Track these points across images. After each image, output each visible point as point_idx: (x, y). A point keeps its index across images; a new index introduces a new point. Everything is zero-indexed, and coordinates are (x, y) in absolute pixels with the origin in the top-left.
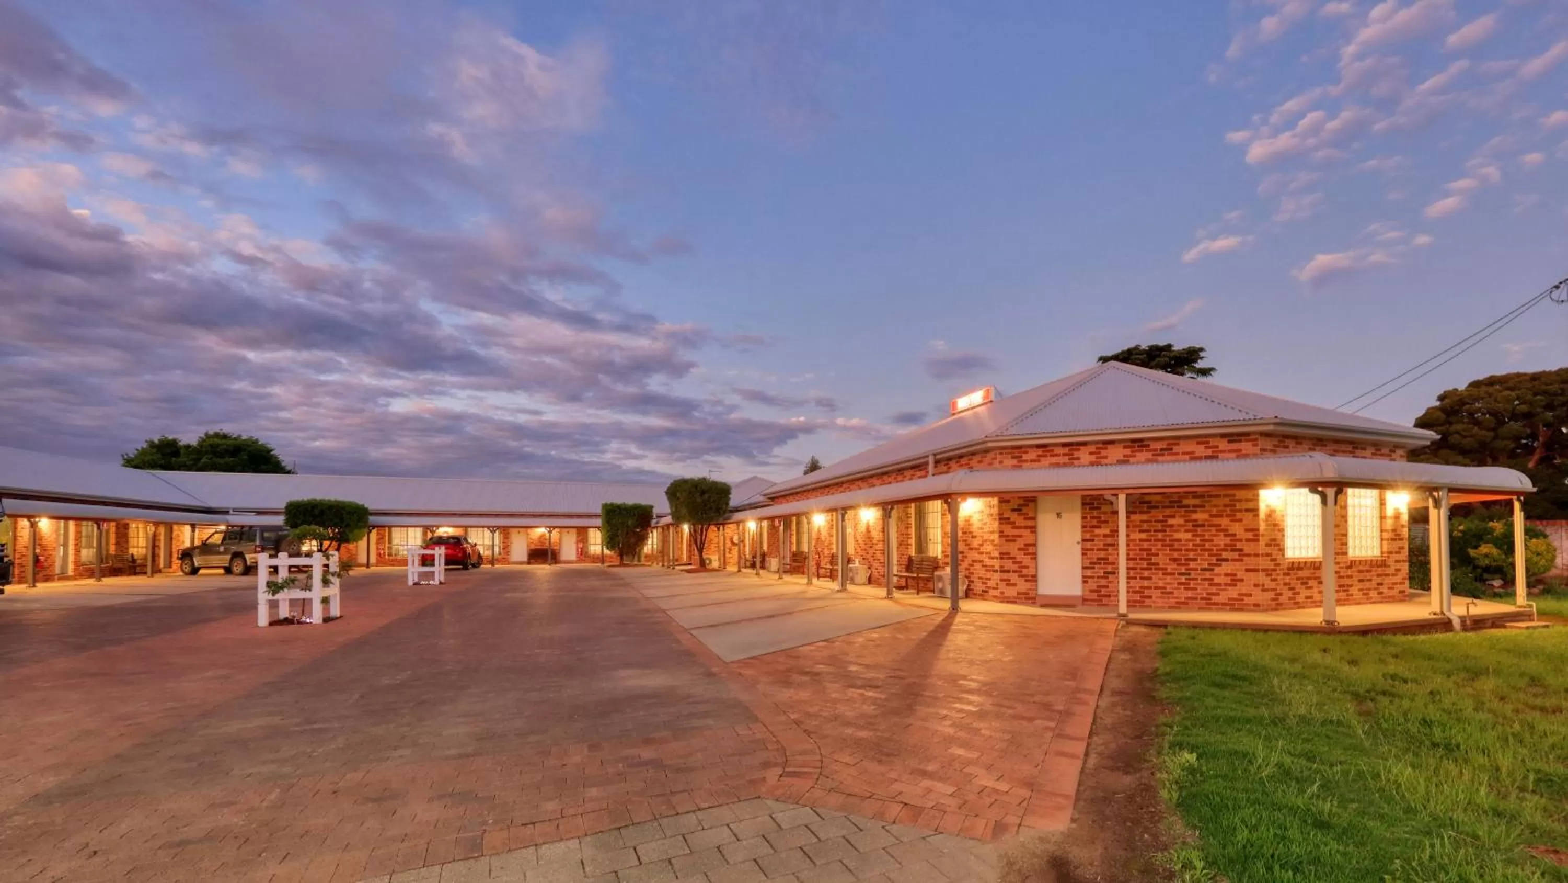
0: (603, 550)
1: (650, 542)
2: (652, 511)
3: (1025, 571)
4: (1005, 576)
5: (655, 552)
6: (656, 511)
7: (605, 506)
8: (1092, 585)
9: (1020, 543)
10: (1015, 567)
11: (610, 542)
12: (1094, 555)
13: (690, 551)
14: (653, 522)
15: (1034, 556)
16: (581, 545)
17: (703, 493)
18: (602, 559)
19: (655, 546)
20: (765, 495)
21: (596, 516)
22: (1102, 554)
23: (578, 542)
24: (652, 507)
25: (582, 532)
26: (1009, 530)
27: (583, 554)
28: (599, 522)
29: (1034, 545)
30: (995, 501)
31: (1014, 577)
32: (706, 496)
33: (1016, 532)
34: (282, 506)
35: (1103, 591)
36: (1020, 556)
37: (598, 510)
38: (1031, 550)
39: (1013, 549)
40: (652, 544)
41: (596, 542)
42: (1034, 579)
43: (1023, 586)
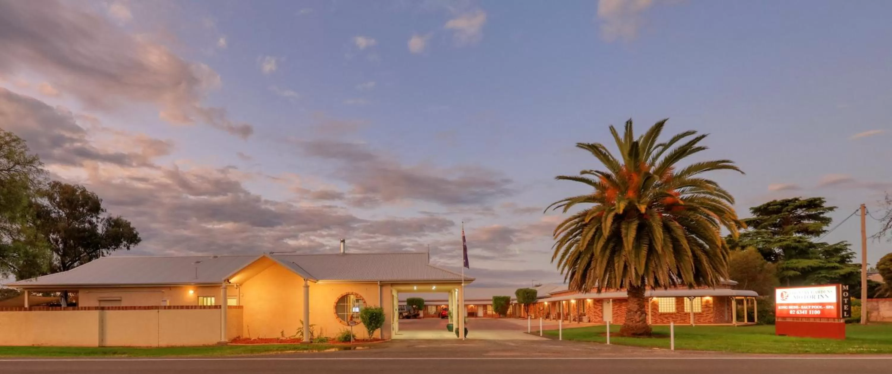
0: (492, 312)
1: (509, 310)
2: (510, 299)
3: (599, 316)
4: (595, 317)
5: (511, 314)
6: (512, 298)
7: (494, 297)
8: (615, 318)
9: (598, 309)
10: (597, 315)
11: (496, 310)
12: (615, 312)
13: (524, 313)
14: (511, 302)
15: (602, 312)
16: (485, 311)
17: (527, 293)
18: (492, 316)
19: (511, 311)
20: (549, 293)
21: (490, 300)
22: (617, 312)
23: (484, 309)
24: (510, 297)
25: (485, 306)
26: (595, 306)
27: (485, 314)
28: (491, 302)
29: (602, 309)
30: (592, 300)
31: (597, 317)
32: (528, 295)
33: (598, 307)
34: (406, 299)
35: (617, 320)
36: (598, 312)
37: (492, 298)
38: (602, 311)
39: (597, 310)
40: (510, 310)
41: (490, 310)
42: (602, 317)
43: (599, 319)
